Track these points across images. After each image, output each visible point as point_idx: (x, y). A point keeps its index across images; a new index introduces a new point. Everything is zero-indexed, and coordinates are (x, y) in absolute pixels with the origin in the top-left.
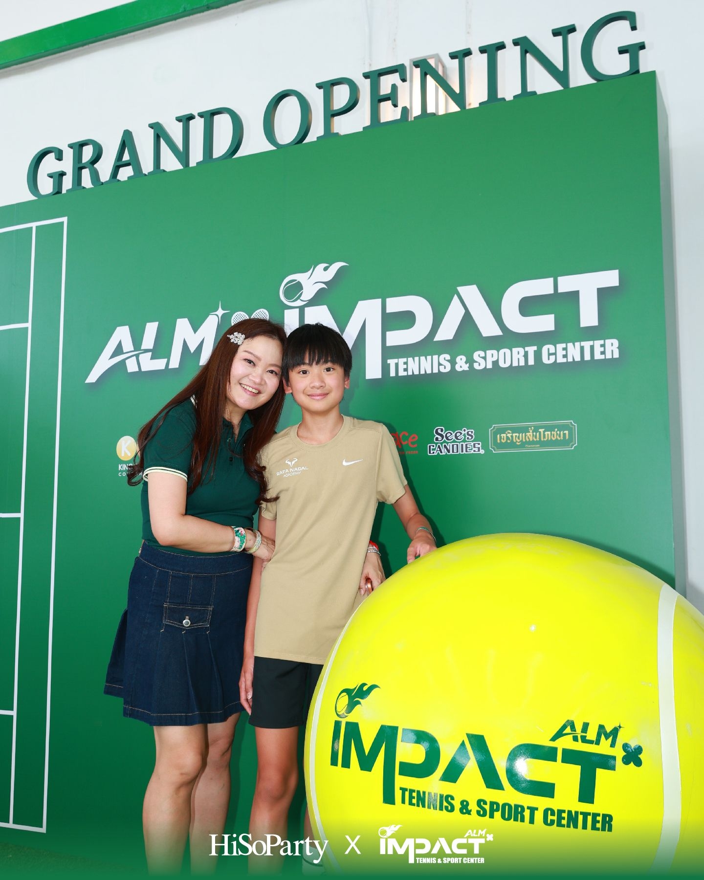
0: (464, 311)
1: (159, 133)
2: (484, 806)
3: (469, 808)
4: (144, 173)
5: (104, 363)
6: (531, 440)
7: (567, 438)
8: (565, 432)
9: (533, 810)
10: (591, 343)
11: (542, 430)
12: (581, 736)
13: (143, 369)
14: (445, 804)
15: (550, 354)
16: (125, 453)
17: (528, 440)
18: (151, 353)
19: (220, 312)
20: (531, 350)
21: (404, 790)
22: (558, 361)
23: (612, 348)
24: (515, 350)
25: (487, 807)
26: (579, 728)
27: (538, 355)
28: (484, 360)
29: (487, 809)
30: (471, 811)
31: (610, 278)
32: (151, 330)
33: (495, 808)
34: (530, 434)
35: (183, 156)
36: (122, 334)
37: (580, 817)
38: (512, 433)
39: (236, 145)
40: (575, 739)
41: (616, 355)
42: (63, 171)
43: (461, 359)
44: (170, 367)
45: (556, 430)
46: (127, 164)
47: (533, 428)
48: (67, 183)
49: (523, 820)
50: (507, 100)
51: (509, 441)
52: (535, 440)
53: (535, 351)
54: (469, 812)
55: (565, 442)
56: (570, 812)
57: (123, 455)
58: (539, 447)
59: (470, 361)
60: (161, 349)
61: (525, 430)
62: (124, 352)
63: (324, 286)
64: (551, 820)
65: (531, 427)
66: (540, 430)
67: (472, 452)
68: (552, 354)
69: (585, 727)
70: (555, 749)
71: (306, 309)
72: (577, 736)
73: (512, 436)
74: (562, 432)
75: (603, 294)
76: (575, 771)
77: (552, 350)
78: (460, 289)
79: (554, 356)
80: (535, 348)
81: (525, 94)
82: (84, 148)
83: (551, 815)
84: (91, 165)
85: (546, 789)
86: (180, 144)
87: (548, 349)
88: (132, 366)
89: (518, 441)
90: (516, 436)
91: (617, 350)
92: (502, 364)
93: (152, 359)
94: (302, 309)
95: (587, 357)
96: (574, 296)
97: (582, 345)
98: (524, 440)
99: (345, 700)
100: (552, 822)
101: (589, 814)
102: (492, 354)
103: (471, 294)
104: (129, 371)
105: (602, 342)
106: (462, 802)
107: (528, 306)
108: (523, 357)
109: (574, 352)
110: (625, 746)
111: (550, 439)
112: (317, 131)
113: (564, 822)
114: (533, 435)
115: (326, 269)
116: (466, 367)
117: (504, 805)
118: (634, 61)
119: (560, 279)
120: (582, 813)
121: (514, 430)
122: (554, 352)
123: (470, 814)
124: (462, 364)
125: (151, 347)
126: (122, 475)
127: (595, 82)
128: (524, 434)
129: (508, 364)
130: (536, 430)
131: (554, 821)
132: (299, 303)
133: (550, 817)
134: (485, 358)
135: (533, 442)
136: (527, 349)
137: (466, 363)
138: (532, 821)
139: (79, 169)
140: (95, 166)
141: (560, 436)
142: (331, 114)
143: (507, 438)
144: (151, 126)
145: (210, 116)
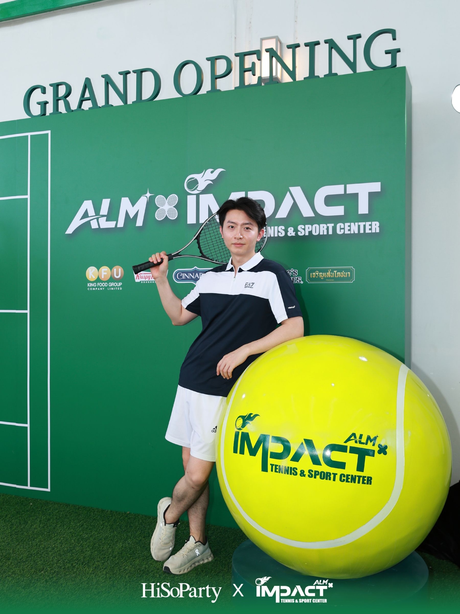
0: (293, 201)
1: (108, 81)
2: (312, 473)
3: (305, 474)
4: (99, 106)
5: (76, 222)
6: (329, 277)
7: (349, 276)
8: (348, 273)
9: (335, 475)
10: (364, 223)
11: (335, 272)
12: (359, 441)
13: (101, 227)
14: (293, 472)
15: (341, 229)
16: (92, 277)
17: (327, 277)
18: (106, 217)
19: (148, 195)
20: (331, 226)
21: (272, 465)
22: (345, 233)
23: (375, 227)
24: (321, 225)
25: (313, 473)
26: (358, 437)
27: (334, 229)
28: (304, 230)
29: (313, 474)
30: (305, 475)
31: (376, 187)
32: (106, 204)
33: (317, 473)
34: (329, 273)
35: (124, 97)
36: (88, 205)
37: (357, 478)
38: (319, 272)
39: (157, 92)
40: (356, 442)
41: (378, 231)
42: (46, 101)
43: (291, 229)
44: (118, 226)
45: (343, 271)
46: (88, 99)
47: (330, 270)
48: (50, 109)
49: (330, 479)
50: (320, 77)
51: (317, 277)
52: (332, 277)
53: (333, 226)
54: (304, 476)
55: (348, 279)
56: (352, 476)
57: (90, 278)
58: (333, 281)
59: (296, 231)
60: (112, 215)
61: (326, 271)
62: (89, 216)
63: (211, 182)
64: (343, 479)
65: (329, 269)
66: (334, 271)
67: (296, 282)
68: (342, 229)
69: (361, 436)
70: (347, 447)
71: (200, 195)
72: (357, 441)
73: (319, 274)
74: (346, 273)
75: (372, 195)
76: (355, 457)
77: (342, 227)
78: (291, 188)
79: (343, 230)
80: (333, 225)
81: (331, 74)
82: (60, 87)
83: (343, 477)
84: (65, 99)
85: (342, 465)
86: (121, 90)
87: (340, 226)
88: (94, 225)
89: (322, 277)
90: (321, 274)
91: (378, 228)
92: (314, 233)
93: (107, 221)
94: (198, 196)
95: (362, 231)
96: (356, 196)
97: (359, 224)
98: (325, 277)
99: (240, 421)
100: (344, 480)
101: (361, 476)
102: (309, 227)
103: (297, 191)
104: (93, 228)
105: (370, 223)
106: (301, 471)
107: (330, 200)
108: (326, 230)
109: (354, 228)
110: (380, 446)
111: (340, 276)
112: (206, 87)
113: (349, 480)
114: (331, 274)
115: (212, 172)
116: (293, 234)
117: (321, 472)
118: (394, 59)
119: (348, 185)
120: (358, 476)
121: (320, 271)
122: (343, 227)
123: (305, 476)
124: (291, 232)
125: (106, 214)
126: (90, 290)
127: (372, 70)
128: (325, 273)
129: (317, 233)
130: (332, 271)
131: (345, 479)
132: (196, 192)
133: (343, 478)
134: (304, 229)
135: (330, 278)
136: (328, 225)
137: (294, 232)
138: (334, 480)
139: (57, 100)
140: (67, 99)
141: (345, 275)
142: (215, 78)
143: (316, 275)
144: (103, 76)
145: (140, 73)
